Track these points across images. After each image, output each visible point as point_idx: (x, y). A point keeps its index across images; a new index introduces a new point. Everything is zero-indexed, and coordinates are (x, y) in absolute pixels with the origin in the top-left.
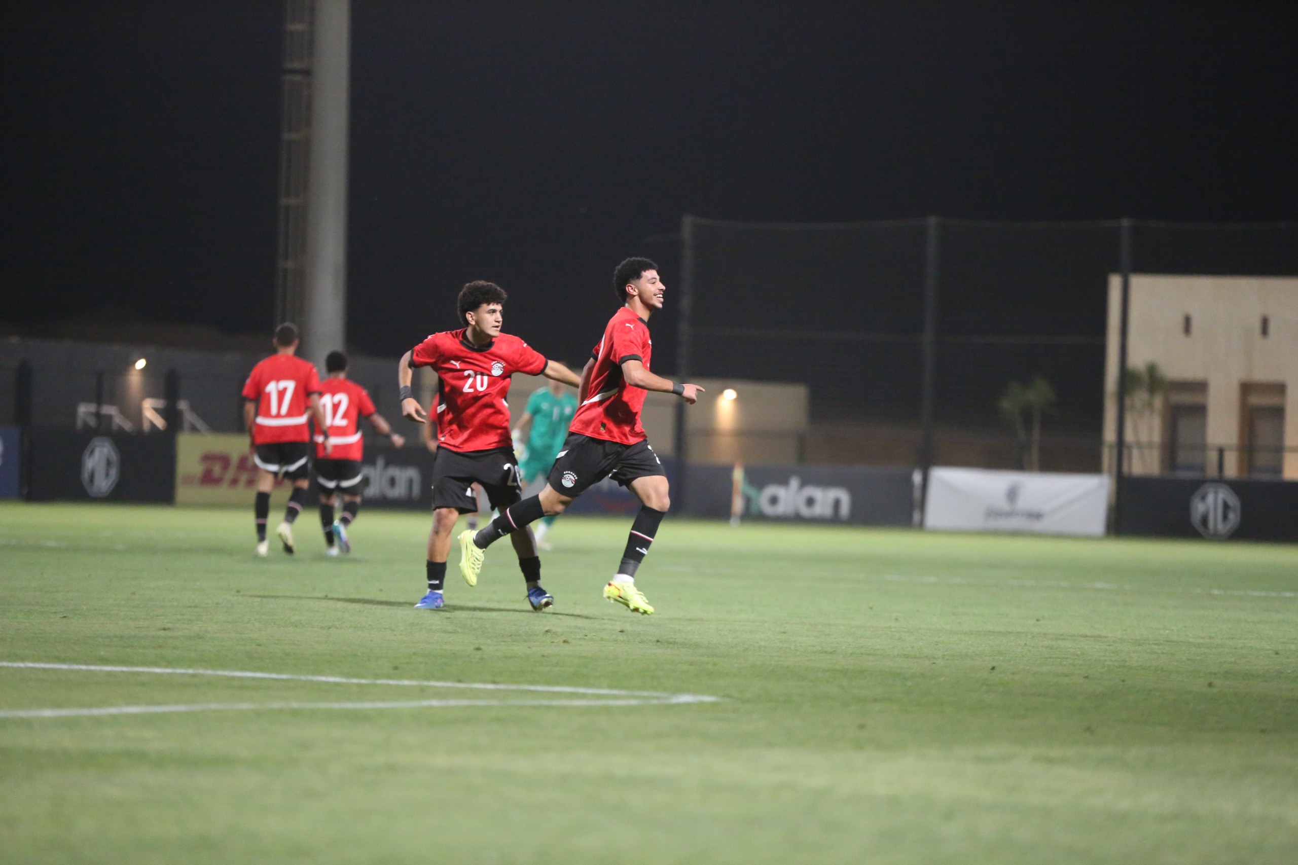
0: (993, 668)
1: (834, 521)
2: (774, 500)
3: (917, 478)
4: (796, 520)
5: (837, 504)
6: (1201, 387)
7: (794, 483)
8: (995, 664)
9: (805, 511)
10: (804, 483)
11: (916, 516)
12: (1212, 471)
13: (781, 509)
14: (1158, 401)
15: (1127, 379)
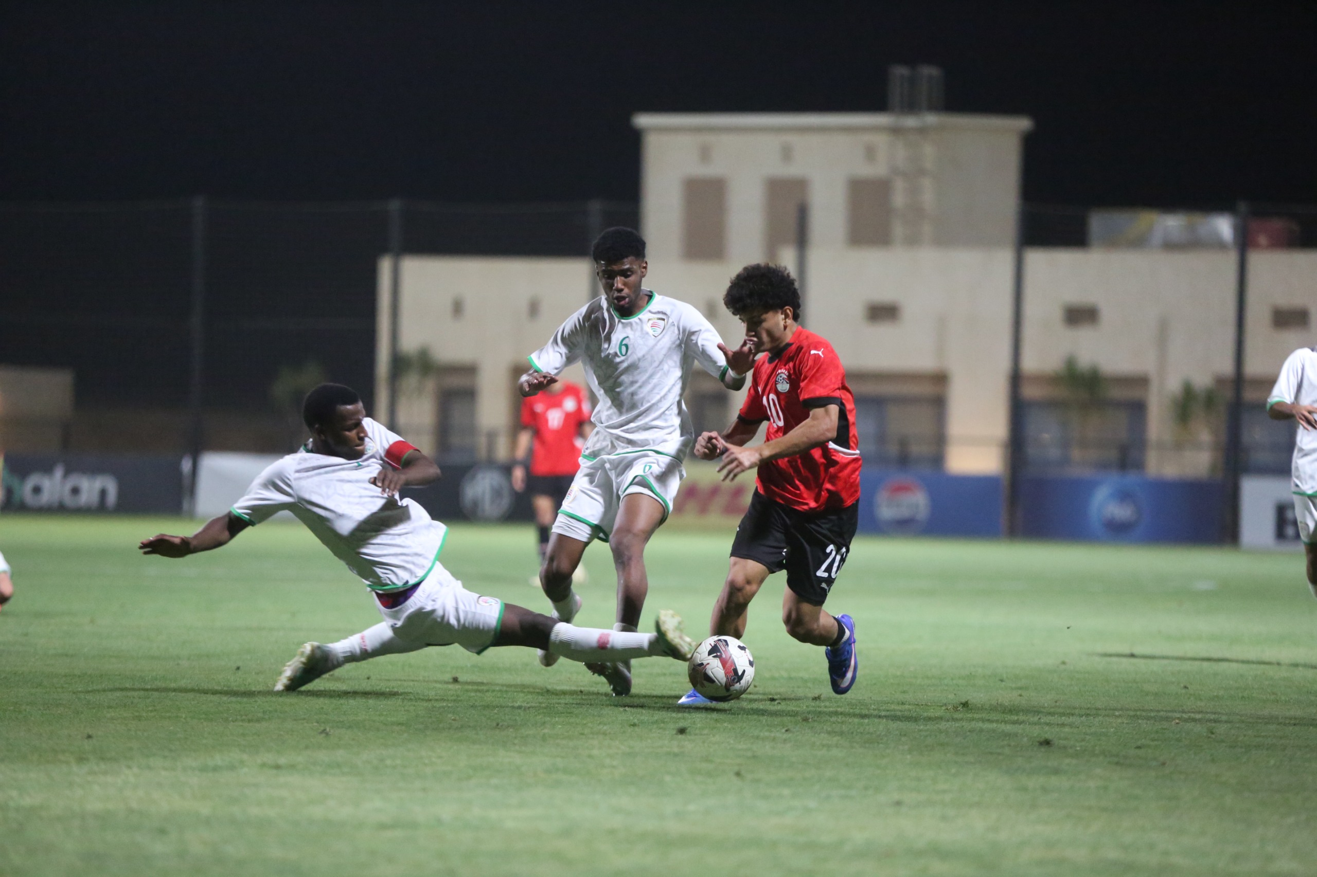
0: (238, 668)
1: (100, 510)
2: (37, 490)
3: (186, 465)
4: (59, 510)
5: (103, 493)
6: (470, 370)
7: (59, 473)
8: (240, 664)
9: (69, 501)
10: (67, 473)
11: (186, 505)
12: (483, 453)
13: (45, 498)
14: (430, 385)
15: (400, 364)
